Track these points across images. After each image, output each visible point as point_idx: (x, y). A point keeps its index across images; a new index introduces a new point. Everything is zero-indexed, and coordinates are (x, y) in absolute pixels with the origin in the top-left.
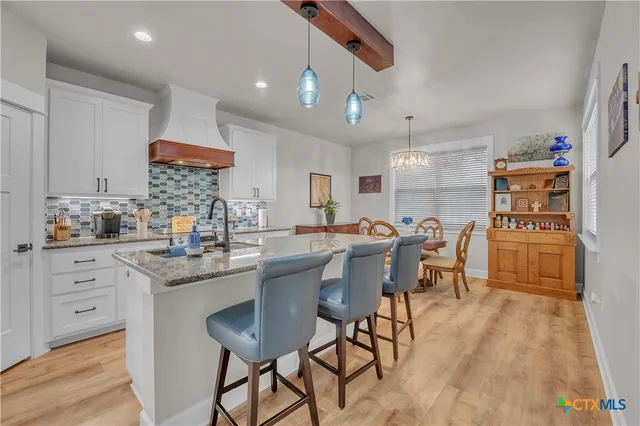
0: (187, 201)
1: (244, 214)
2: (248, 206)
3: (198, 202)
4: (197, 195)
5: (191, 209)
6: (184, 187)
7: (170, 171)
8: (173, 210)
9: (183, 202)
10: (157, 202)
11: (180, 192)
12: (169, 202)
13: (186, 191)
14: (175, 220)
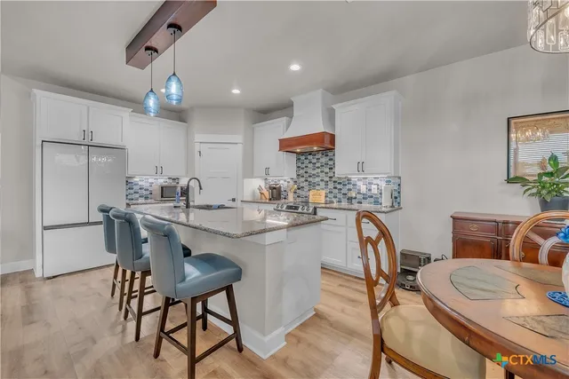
0: (319, 179)
1: (370, 190)
2: (375, 182)
3: (327, 179)
4: (326, 173)
5: (323, 184)
6: (318, 168)
7: (310, 157)
8: (312, 186)
9: (317, 179)
10: (303, 179)
11: (315, 172)
12: (309, 179)
13: (319, 170)
14: (311, 193)
